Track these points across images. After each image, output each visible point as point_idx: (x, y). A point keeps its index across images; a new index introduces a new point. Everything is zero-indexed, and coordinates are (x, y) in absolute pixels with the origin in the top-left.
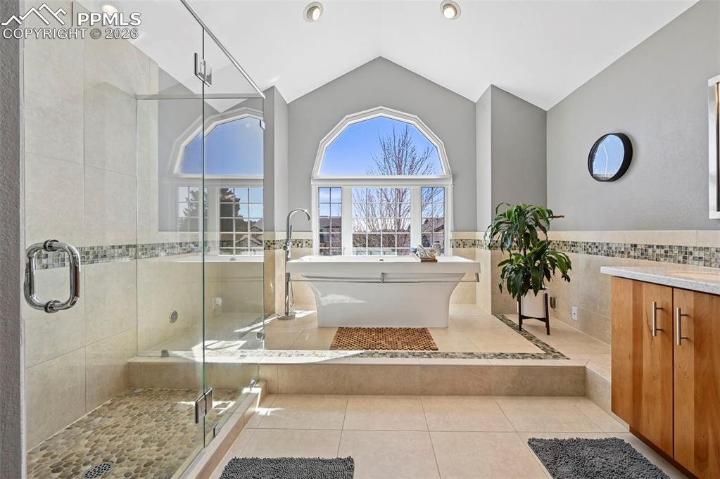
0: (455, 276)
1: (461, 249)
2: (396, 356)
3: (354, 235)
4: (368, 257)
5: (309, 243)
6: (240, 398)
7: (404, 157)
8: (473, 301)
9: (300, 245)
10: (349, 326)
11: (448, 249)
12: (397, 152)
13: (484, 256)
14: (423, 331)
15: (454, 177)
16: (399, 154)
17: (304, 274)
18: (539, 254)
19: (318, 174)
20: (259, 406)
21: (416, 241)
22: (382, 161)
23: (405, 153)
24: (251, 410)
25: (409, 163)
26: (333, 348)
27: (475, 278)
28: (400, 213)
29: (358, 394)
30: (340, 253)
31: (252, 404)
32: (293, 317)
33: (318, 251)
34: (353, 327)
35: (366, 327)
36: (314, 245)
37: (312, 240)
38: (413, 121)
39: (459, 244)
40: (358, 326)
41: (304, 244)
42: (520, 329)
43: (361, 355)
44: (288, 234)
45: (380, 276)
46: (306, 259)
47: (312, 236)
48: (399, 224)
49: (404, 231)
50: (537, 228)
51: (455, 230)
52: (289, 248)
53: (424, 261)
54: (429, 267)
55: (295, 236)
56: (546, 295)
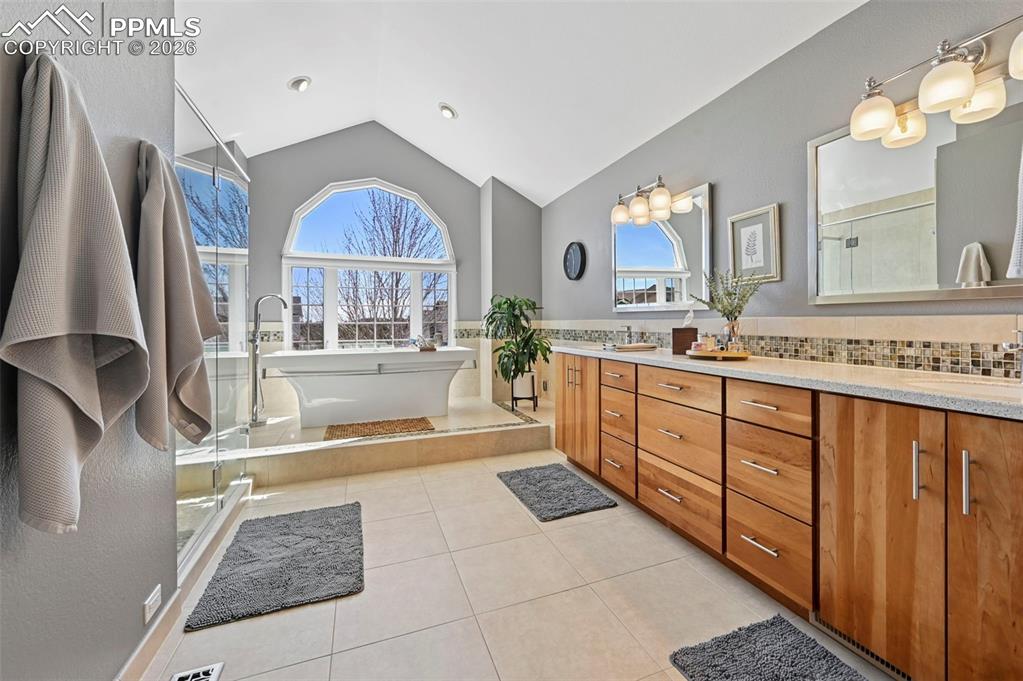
0: (454, 364)
1: (465, 340)
2: (394, 437)
3: (340, 326)
4: (357, 348)
5: (279, 336)
6: (228, 492)
7: (404, 215)
8: (478, 394)
9: (266, 338)
10: (340, 424)
11: (452, 340)
12: (393, 208)
13: (487, 343)
14: (423, 420)
15: (458, 264)
16: (396, 210)
17: (282, 369)
18: (527, 342)
19: (291, 250)
20: (252, 494)
21: (416, 330)
22: (370, 219)
23: (404, 211)
24: (244, 499)
25: (410, 226)
26: (325, 439)
27: (472, 365)
28: (396, 295)
29: (357, 474)
30: (323, 348)
31: (245, 493)
32: (263, 423)
33: (291, 345)
34: (345, 423)
35: (360, 422)
36: (285, 338)
37: (282, 332)
38: (413, 198)
39: (463, 334)
40: (351, 423)
41: (272, 338)
42: (513, 410)
43: (360, 440)
44: (256, 324)
45: (376, 368)
46: (279, 354)
47: (282, 327)
48: (395, 311)
49: (403, 320)
50: (522, 318)
51: (459, 319)
52: (258, 342)
53: (422, 350)
54: (428, 357)
55: (264, 327)
56: (533, 377)
